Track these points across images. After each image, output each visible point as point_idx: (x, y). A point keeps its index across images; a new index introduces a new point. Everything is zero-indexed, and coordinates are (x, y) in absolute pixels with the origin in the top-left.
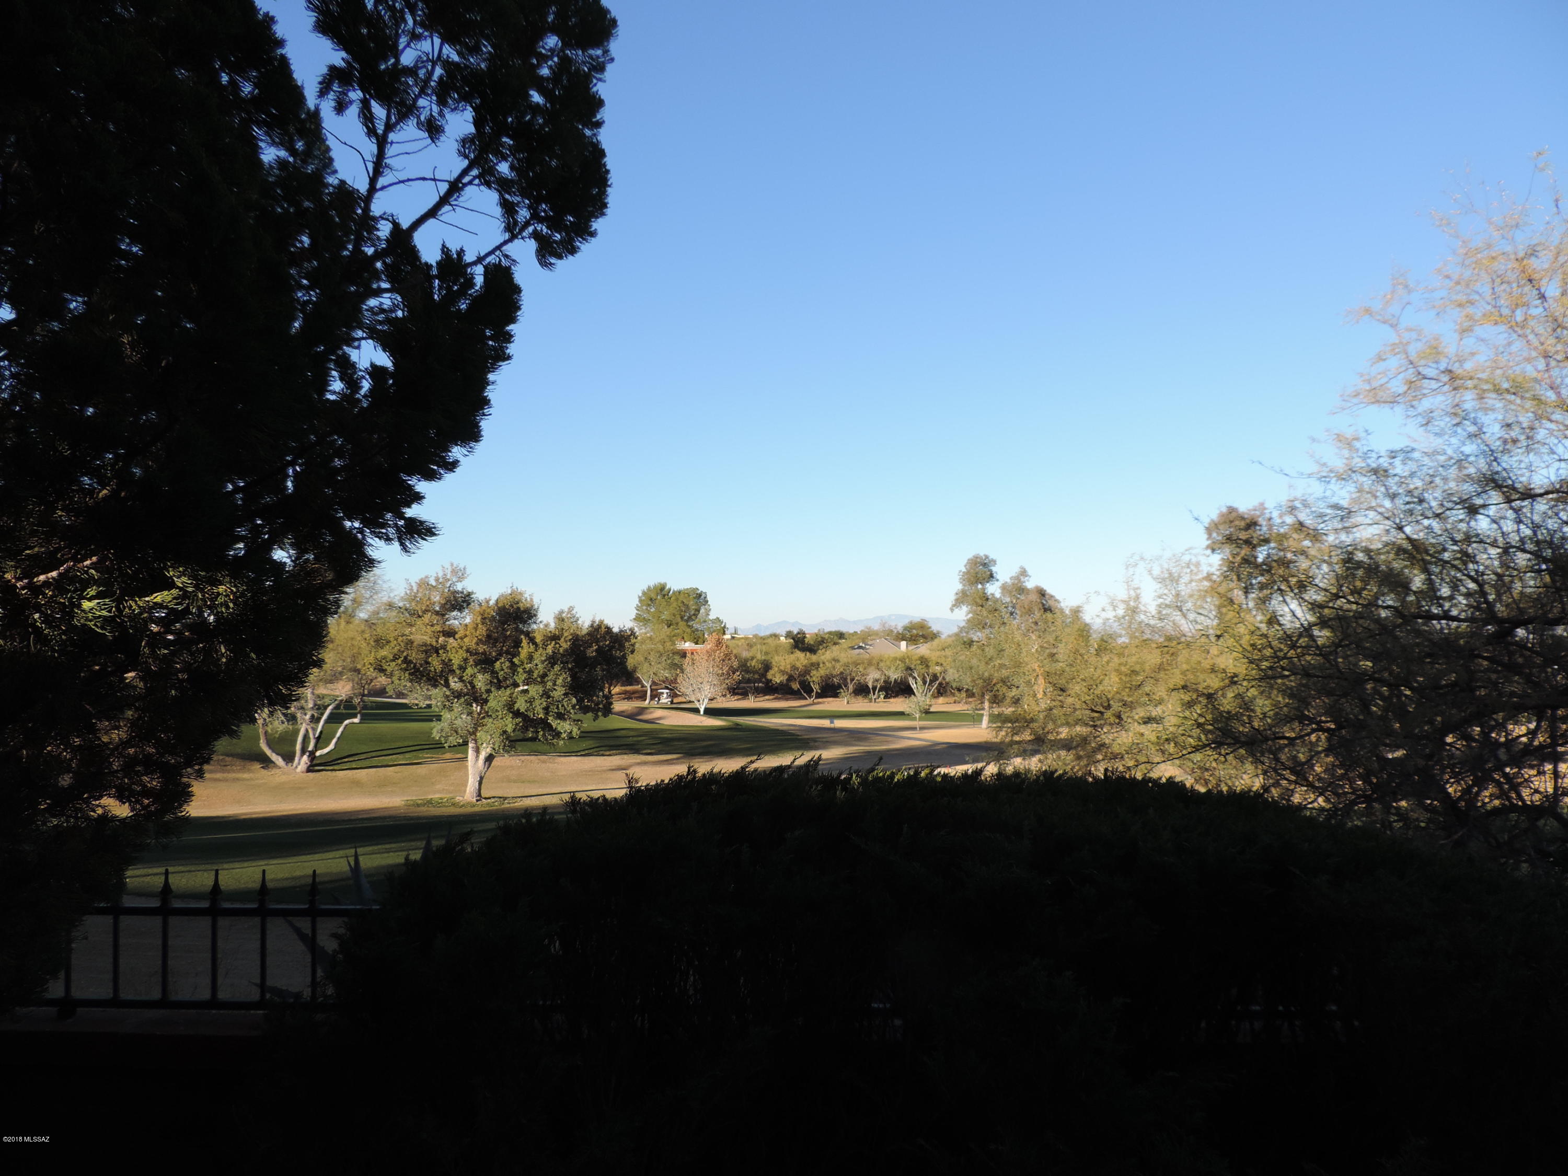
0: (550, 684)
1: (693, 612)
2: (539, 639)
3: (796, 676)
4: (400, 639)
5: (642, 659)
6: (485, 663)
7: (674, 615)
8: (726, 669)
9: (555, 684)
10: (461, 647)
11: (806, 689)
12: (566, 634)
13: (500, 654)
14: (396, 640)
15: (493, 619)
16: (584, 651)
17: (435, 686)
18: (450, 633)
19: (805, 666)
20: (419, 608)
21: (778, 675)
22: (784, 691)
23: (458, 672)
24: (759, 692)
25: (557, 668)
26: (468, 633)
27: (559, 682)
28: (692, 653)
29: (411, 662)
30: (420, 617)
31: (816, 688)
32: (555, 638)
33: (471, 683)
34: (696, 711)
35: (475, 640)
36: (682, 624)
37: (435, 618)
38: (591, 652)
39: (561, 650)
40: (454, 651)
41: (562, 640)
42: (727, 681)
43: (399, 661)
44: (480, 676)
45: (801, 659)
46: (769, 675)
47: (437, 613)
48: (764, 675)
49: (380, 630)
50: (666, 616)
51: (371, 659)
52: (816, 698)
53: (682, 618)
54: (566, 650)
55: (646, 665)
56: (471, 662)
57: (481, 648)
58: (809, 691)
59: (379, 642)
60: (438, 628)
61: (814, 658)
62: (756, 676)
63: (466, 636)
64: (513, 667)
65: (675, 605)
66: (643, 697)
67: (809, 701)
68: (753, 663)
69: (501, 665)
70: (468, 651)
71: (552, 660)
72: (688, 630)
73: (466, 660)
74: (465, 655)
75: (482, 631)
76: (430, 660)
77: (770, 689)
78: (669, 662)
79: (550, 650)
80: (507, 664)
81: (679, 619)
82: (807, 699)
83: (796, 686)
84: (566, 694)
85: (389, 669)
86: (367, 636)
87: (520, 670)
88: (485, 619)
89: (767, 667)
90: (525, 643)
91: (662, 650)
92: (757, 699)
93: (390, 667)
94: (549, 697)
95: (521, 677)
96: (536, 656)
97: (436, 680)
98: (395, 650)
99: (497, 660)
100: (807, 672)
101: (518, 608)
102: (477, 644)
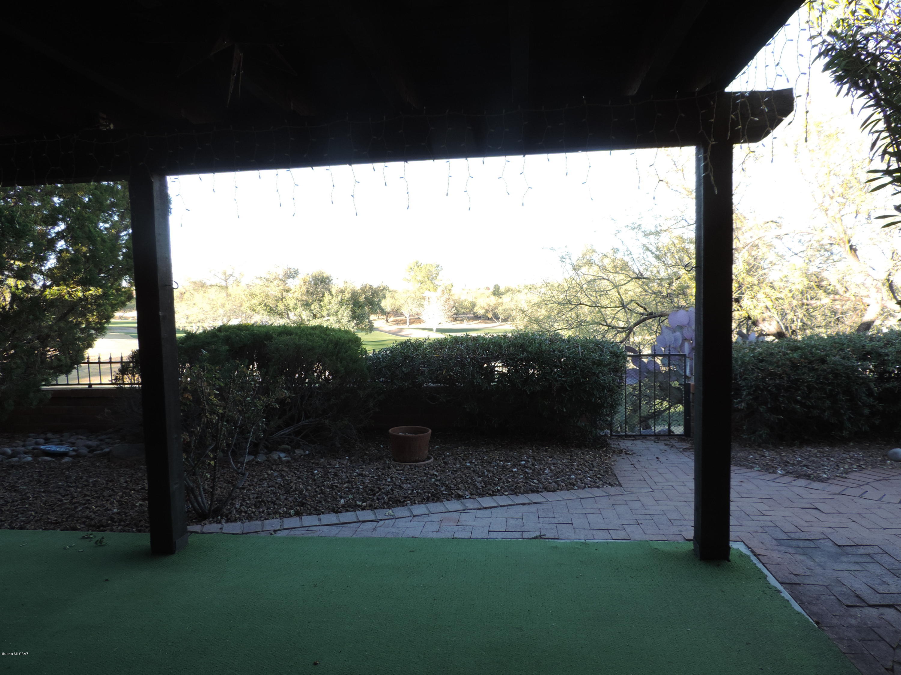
0: (340, 316)
1: (434, 275)
2: (334, 292)
3: (490, 310)
4: (262, 294)
5: (404, 302)
6: (307, 305)
7: (424, 277)
8: (447, 307)
9: (343, 316)
10: (293, 298)
11: (496, 317)
12: (348, 290)
13: (314, 301)
14: (260, 294)
15: (310, 283)
16: (358, 299)
17: (282, 318)
18: (288, 291)
19: (495, 304)
20: (271, 278)
21: (480, 309)
22: (484, 318)
23: (292, 310)
24: (469, 319)
25: (343, 307)
26: (297, 290)
27: (345, 314)
28: (429, 298)
29: (268, 306)
30: (272, 282)
31: (501, 316)
32: (342, 292)
33: (300, 316)
34: (431, 330)
35: (300, 294)
36: (429, 282)
37: (280, 283)
38: (362, 299)
39: (346, 298)
40: (290, 299)
41: (346, 292)
42: (448, 313)
43: (262, 306)
44: (304, 312)
45: (493, 300)
46: (475, 310)
47: (281, 280)
48: (472, 310)
49: (253, 290)
50: (420, 278)
51: (248, 305)
52: (502, 322)
53: (428, 278)
54: (348, 298)
55: (406, 305)
56: (299, 305)
57: (304, 298)
58: (498, 319)
59: (252, 296)
60: (281, 288)
61: (500, 300)
62: (468, 310)
63: (296, 292)
64: (321, 307)
65: (424, 271)
66: (405, 323)
67: (498, 324)
68: (466, 303)
69: (315, 307)
70: (297, 299)
71: (341, 303)
72: (432, 286)
73: (296, 304)
74: (295, 302)
75: (304, 289)
76: (278, 304)
77: (476, 317)
78: (418, 303)
79: (339, 298)
80: (318, 306)
81: (427, 280)
82: (496, 322)
83: (490, 315)
84: (349, 321)
85: (257, 310)
86: (246, 293)
87: (324, 309)
88: (305, 282)
89: (474, 305)
90: (326, 294)
91: (414, 297)
92: (469, 323)
93: (258, 309)
94: (340, 322)
95: (325, 313)
96: (332, 301)
97: (282, 315)
98: (260, 300)
99: (312, 304)
100: (496, 307)
101: (323, 277)
102: (301, 295)
